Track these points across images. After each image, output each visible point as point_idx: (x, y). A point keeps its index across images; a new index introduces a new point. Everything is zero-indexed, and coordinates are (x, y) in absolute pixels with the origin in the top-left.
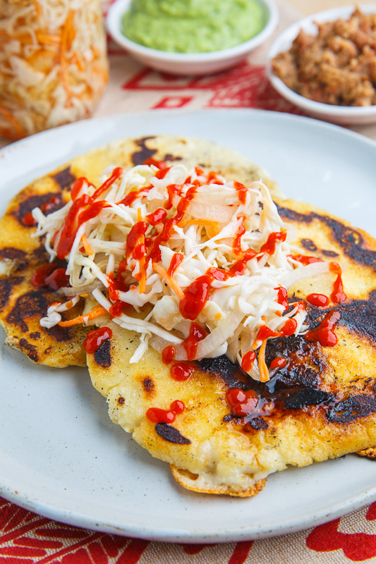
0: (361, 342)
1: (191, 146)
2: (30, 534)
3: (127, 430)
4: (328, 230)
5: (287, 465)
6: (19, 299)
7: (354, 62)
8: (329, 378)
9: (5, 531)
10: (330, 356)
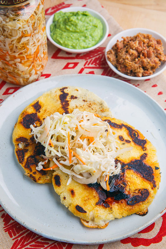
0: (138, 176)
1: (80, 92)
2: (39, 240)
3: (67, 207)
4: (127, 131)
5: (115, 218)
6: (28, 158)
7: (137, 60)
8: (128, 189)
9: (32, 239)
10: (128, 181)
